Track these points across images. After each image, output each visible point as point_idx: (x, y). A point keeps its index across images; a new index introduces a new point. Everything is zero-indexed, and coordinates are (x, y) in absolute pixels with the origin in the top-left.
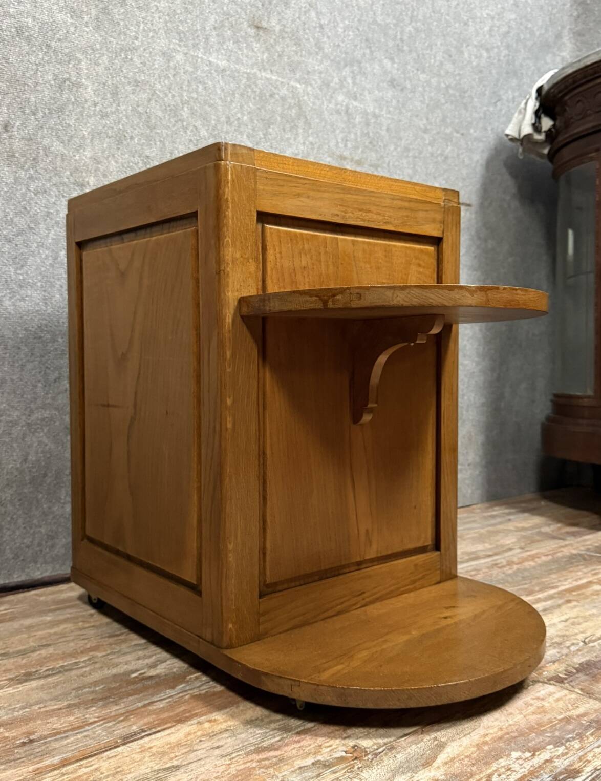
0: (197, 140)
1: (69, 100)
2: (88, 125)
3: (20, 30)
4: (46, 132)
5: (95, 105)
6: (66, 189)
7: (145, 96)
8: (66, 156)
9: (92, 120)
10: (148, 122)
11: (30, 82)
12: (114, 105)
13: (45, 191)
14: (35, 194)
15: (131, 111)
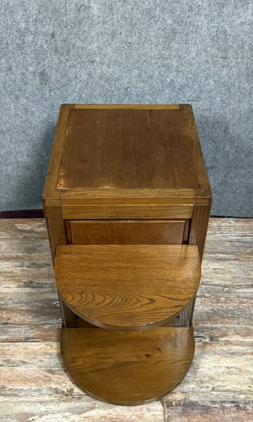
0: (164, 27)
1: (84, 17)
2: (95, 29)
4: (72, 36)
5: (99, 17)
6: (84, 64)
7: (130, 7)
8: (84, 47)
9: (97, 27)
10: (131, 23)
11: (63, 10)
12: (110, 16)
13: (74, 66)
14: (70, 68)
15: (121, 18)
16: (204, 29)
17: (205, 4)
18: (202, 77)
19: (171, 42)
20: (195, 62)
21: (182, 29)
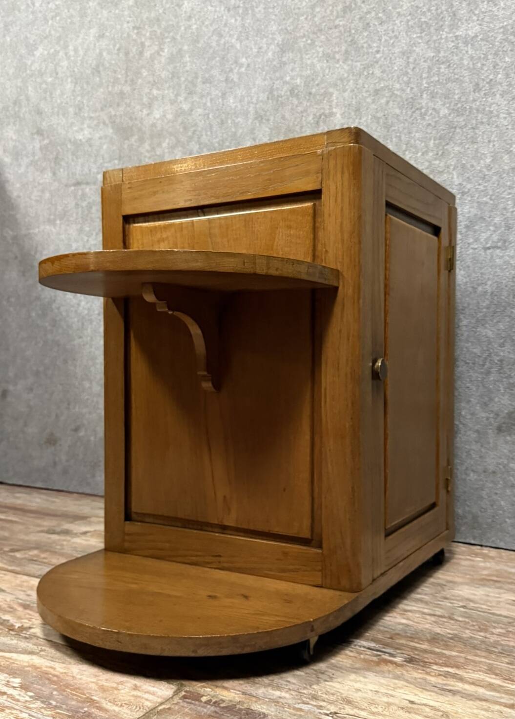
0: (436, 122)
3: (292, 91)
7: (383, 101)
15: (371, 119)
16: (502, 116)
17: (500, 76)
18: (508, 200)
19: (447, 144)
20: (491, 173)
21: (464, 120)
